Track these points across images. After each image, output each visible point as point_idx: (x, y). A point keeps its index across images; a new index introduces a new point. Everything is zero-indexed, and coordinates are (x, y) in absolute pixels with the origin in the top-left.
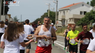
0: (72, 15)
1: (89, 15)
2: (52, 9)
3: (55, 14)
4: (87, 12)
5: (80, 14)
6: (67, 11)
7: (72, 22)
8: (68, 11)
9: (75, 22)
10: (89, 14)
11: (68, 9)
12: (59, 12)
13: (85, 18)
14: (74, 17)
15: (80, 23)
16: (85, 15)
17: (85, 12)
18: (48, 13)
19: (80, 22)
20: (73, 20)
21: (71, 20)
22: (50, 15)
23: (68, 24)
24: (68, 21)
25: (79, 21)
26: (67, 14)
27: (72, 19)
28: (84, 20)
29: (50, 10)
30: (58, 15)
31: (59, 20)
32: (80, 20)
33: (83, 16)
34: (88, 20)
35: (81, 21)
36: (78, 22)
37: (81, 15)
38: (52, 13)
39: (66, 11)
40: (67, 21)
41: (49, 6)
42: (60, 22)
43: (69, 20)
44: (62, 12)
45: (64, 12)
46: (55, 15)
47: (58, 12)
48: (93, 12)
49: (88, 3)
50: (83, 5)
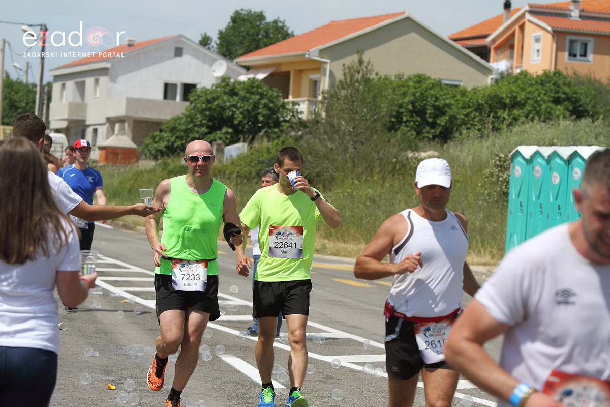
0: (123, 102)
1: (209, 102)
2: (15, 67)
3: (34, 93)
4: (199, 87)
5: (165, 97)
6: (97, 81)
7: (123, 140)
8: (103, 80)
9: (134, 140)
10: (210, 97)
11: (104, 71)
12: (57, 87)
13: (191, 118)
14: (131, 114)
15: (162, 145)
16: (187, 104)
17: (188, 89)
19: (161, 139)
20: (126, 125)
21: (117, 126)
22: (4, 98)
23: (101, 148)
24: (102, 131)
25: (157, 133)
26: (98, 95)
27: (121, 120)
28: (183, 127)
29: (7, 76)
30: (49, 99)
31: (54, 125)
32: (161, 131)
33: (178, 107)
34: (204, 129)
35: (165, 135)
36: (154, 138)
37: (171, 102)
38: (17, 92)
39: (90, 81)
40: (95, 131)
41: (3, 52)
42: (61, 137)
43: (108, 124)
44: (70, 84)
45: (81, 87)
46: (33, 102)
47: (50, 85)
48: (227, 89)
49: (205, 41)
50: (179, 52)
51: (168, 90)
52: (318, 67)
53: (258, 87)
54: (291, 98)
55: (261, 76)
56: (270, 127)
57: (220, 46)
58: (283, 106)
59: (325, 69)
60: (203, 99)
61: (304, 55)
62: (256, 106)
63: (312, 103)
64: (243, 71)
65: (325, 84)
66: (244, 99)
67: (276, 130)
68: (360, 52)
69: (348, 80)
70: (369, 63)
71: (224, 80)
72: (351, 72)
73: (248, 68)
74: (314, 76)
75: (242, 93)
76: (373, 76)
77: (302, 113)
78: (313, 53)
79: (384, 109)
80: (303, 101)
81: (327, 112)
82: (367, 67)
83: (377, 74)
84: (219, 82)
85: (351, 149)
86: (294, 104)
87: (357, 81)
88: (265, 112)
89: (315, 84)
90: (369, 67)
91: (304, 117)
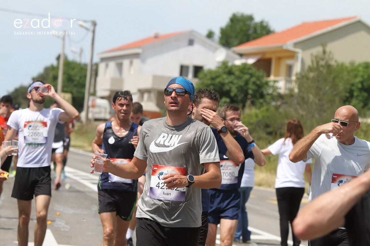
0: (150, 78)
1: (213, 79)
2: (73, 52)
3: (86, 70)
4: (205, 68)
5: (181, 74)
6: (131, 63)
7: (150, 106)
8: (136, 61)
9: (158, 105)
10: (214, 76)
11: (137, 55)
12: (102, 67)
14: (156, 87)
17: (198, 70)
18: (57, 68)
20: (153, 95)
21: (146, 96)
22: (65, 73)
24: (136, 98)
26: (132, 72)
27: (149, 91)
29: (66, 58)
30: (96, 74)
31: (100, 93)
38: (73, 69)
39: (126, 62)
41: (64, 39)
42: (105, 103)
43: (139, 94)
44: (112, 65)
45: (120, 66)
46: (85, 76)
47: (97, 65)
48: (227, 70)
49: (210, 35)
50: (191, 43)
51: (183, 69)
52: (292, 55)
53: (249, 69)
54: (272, 78)
55: (251, 61)
56: (257, 98)
57: (221, 39)
58: (267, 83)
59: (297, 57)
60: (208, 77)
61: (281, 47)
62: (247, 83)
63: (288, 81)
64: (237, 57)
65: (297, 68)
66: (239, 78)
67: (261, 100)
68: (324, 45)
69: (315, 65)
70: (330, 53)
71: (225, 64)
72: (317, 59)
73: (241, 55)
74: (289, 62)
75: (237, 73)
76: (333, 63)
77: (280, 88)
78: (289, 45)
79: (341, 87)
80: (281, 80)
81: (299, 88)
82: (329, 56)
83: (336, 61)
84: (220, 65)
85: (317, 116)
86: (275, 82)
87: (322, 66)
88: (254, 87)
89: (290, 68)
90: (331, 56)
91: (282, 91)
